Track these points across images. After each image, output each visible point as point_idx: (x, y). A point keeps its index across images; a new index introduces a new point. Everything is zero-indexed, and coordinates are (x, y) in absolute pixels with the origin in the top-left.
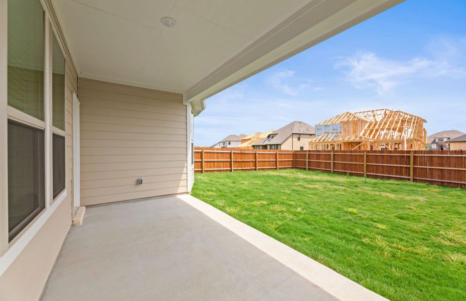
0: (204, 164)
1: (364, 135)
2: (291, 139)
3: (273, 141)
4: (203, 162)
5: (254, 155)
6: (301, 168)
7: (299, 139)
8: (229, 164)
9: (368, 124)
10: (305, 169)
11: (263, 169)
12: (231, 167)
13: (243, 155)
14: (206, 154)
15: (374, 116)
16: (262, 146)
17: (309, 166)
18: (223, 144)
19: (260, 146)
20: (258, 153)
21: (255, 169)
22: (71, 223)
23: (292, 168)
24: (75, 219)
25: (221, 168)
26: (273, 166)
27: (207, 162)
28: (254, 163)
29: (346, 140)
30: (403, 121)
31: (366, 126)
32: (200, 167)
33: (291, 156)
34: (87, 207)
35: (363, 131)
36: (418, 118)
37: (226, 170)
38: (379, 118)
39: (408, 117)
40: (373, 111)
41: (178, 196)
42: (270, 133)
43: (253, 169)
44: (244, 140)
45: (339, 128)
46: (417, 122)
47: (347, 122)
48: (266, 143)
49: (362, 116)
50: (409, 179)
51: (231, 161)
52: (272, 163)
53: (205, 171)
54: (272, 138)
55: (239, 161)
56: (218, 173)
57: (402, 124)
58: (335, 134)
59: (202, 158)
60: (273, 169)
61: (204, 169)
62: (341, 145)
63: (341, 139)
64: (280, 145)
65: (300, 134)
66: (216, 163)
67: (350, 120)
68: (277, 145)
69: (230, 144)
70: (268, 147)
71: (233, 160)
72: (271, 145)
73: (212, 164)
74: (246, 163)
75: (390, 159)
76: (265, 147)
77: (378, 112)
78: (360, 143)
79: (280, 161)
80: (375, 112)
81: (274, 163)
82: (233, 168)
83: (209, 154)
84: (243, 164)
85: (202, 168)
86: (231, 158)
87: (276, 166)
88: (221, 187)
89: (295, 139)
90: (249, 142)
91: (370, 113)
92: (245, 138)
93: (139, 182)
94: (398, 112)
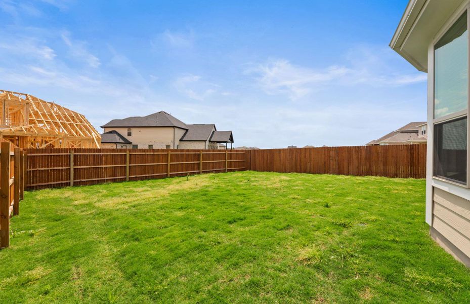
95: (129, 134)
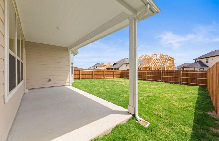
0: (81, 76)
1: (151, 64)
2: (123, 65)
3: (116, 66)
4: (80, 75)
5: (103, 72)
6: (124, 78)
7: (127, 66)
8: (92, 76)
9: (154, 60)
10: (125, 78)
11: (107, 78)
12: (93, 77)
13: (99, 72)
14: (82, 72)
15: (156, 56)
16: (111, 68)
17: (127, 77)
18: (93, 67)
19: (110, 68)
20: (105, 71)
21: (104, 78)
22: (24, 93)
23: (120, 78)
24: (25, 92)
25: (88, 77)
26: (112, 77)
27: (82, 75)
28: (103, 76)
29: (144, 66)
30: (166, 59)
31: (152, 61)
32: (79, 77)
33: (120, 73)
34: (29, 89)
35: (151, 63)
36: (172, 58)
37: (91, 79)
38: (158, 57)
39: (168, 57)
40: (156, 54)
41: (66, 86)
42: (115, 63)
43: (103, 78)
44: (103, 66)
45: (142, 61)
46: (171, 60)
47: (145, 59)
48: (113, 67)
49: (151, 56)
50: (160, 81)
51: (93, 75)
52: (111, 75)
53: (81, 79)
54: (116, 65)
55: (97, 75)
56: (87, 80)
57: (166, 60)
58: (140, 64)
59: (80, 73)
60: (112, 78)
61: (81, 78)
62: (142, 68)
63: (142, 66)
64: (118, 68)
65: (127, 63)
66: (86, 75)
67: (146, 58)
68: (117, 68)
69: (96, 67)
70: (113, 69)
71: (94, 74)
72: (114, 68)
73: (84, 76)
74: (100, 76)
75: (155, 74)
76: (112, 69)
77: (158, 55)
78: (149, 67)
79: (115, 75)
80: (157, 55)
81: (113, 76)
82: (94, 78)
83: (83, 72)
84: (99, 76)
85: (80, 77)
86: (93, 73)
87: (113, 77)
88: (84, 84)
89: (125, 66)
90: (105, 67)
91: (155, 55)
92: (104, 65)
93: (50, 80)
94: (165, 55)
95: (207, 62)
